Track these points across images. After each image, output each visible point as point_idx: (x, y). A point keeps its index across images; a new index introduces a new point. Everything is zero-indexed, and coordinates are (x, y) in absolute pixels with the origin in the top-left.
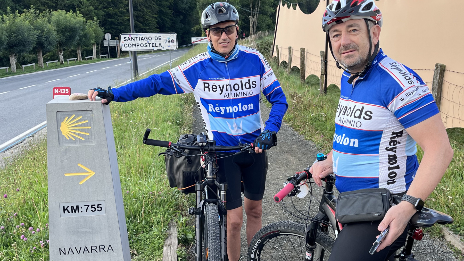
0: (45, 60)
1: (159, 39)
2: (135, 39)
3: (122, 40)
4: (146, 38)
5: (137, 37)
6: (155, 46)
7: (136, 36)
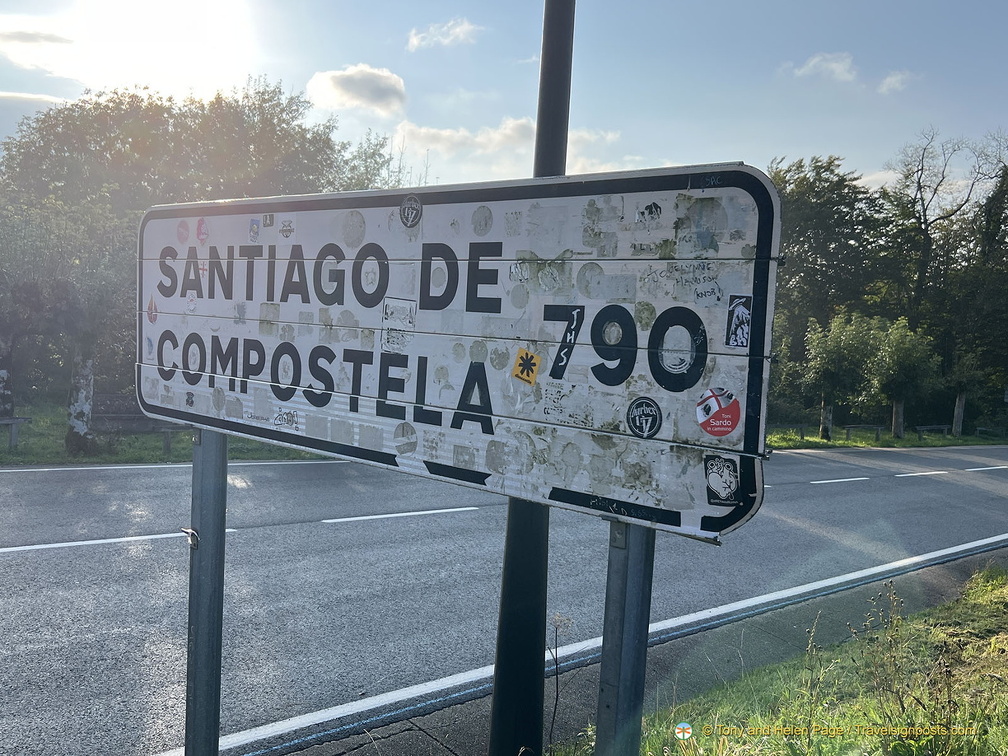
4: (330, 263)
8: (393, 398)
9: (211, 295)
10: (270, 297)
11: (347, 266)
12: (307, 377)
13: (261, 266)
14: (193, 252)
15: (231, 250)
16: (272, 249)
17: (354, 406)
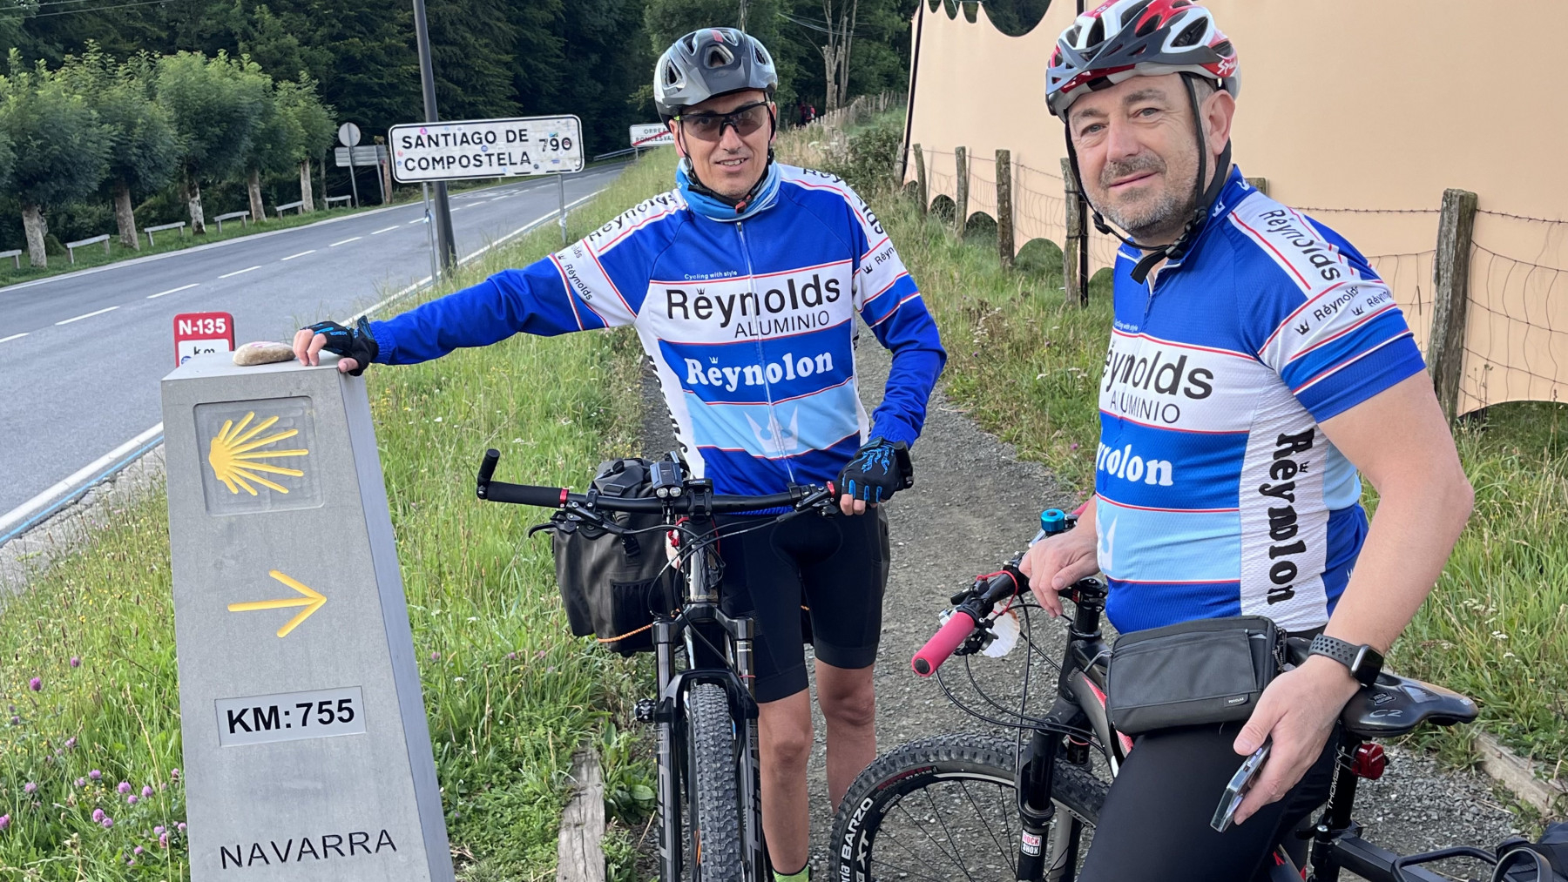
0: (143, 222)
1: (522, 136)
2: (442, 140)
3: (398, 145)
4: (477, 136)
5: (446, 135)
6: (508, 163)
7: (445, 132)
8: (502, 162)
9: (430, 145)
10: (455, 144)
11: (483, 136)
12: (473, 161)
13: (450, 139)
14: (419, 137)
15: (437, 136)
16: (454, 135)
17: (490, 165)
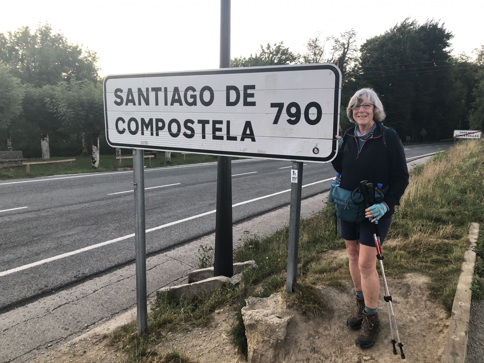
2: (152, 95)
5: (156, 90)
6: (226, 136)
8: (218, 134)
10: (166, 104)
11: (197, 93)
12: (183, 129)
13: (161, 95)
14: (130, 90)
15: (147, 89)
17: (204, 137)
